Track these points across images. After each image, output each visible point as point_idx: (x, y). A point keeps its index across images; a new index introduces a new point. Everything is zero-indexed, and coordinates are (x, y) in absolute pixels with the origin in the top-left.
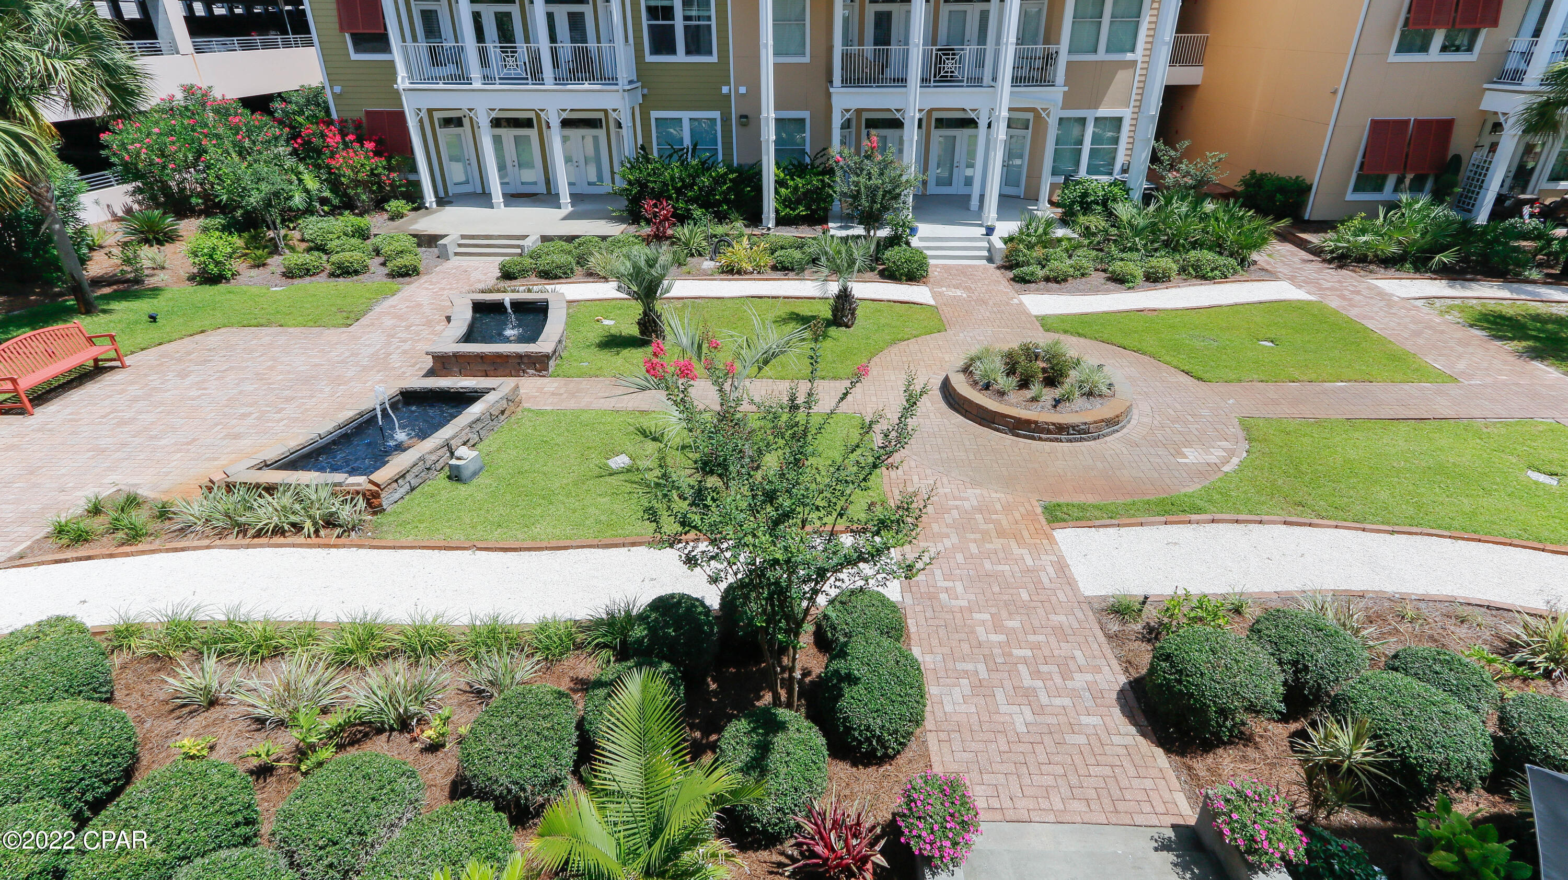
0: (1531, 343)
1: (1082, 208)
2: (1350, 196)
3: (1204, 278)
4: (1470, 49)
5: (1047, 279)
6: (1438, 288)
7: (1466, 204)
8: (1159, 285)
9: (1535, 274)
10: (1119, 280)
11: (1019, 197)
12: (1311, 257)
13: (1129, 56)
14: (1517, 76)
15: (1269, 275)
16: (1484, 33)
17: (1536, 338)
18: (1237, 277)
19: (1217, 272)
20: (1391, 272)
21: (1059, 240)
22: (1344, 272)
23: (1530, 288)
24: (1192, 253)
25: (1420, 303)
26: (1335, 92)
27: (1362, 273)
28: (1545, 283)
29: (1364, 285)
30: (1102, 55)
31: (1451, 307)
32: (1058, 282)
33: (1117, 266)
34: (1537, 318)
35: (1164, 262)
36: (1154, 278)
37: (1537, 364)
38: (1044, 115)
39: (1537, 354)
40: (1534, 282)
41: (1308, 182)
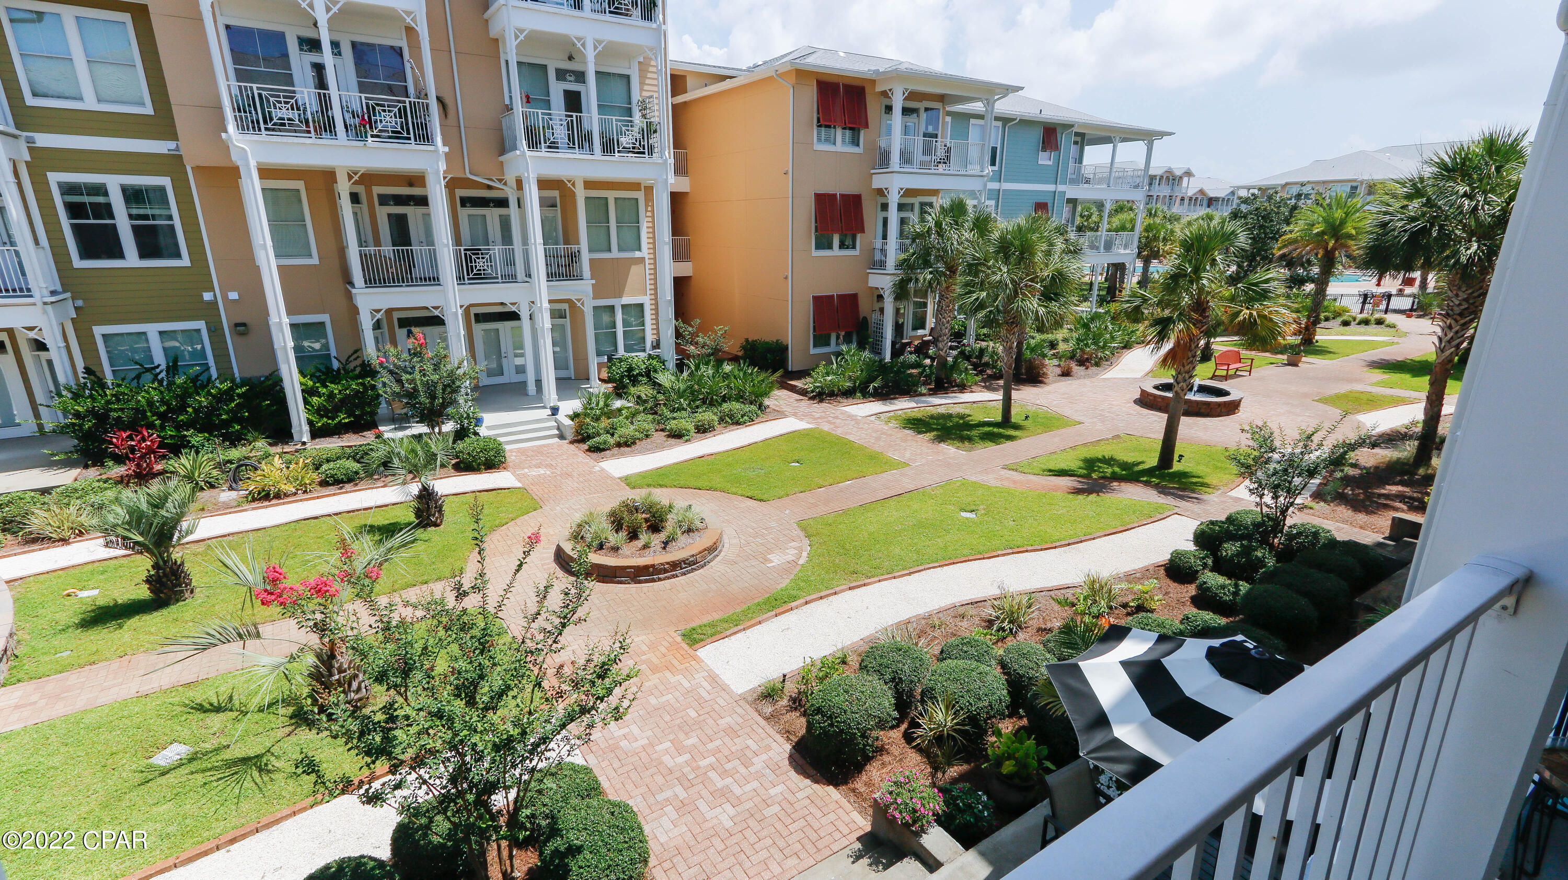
0: (935, 433)
1: (631, 380)
2: (813, 351)
3: (738, 423)
4: (854, 247)
5: (619, 445)
7: (877, 349)
8: (708, 435)
9: (923, 390)
10: (677, 435)
12: (803, 397)
13: (637, 254)
14: (882, 264)
15: (780, 414)
16: (859, 236)
17: (937, 430)
18: (760, 419)
19: (746, 418)
20: (853, 400)
21: (620, 410)
22: (825, 405)
23: (923, 398)
24: (725, 405)
25: (873, 418)
26: (786, 278)
27: (835, 404)
28: (930, 395)
29: (839, 412)
30: (615, 253)
31: (890, 418)
32: (628, 446)
33: (673, 424)
34: (932, 417)
35: (706, 415)
36: (703, 430)
37: (942, 445)
38: (579, 304)
39: (941, 439)
40: (924, 395)
41: (785, 343)
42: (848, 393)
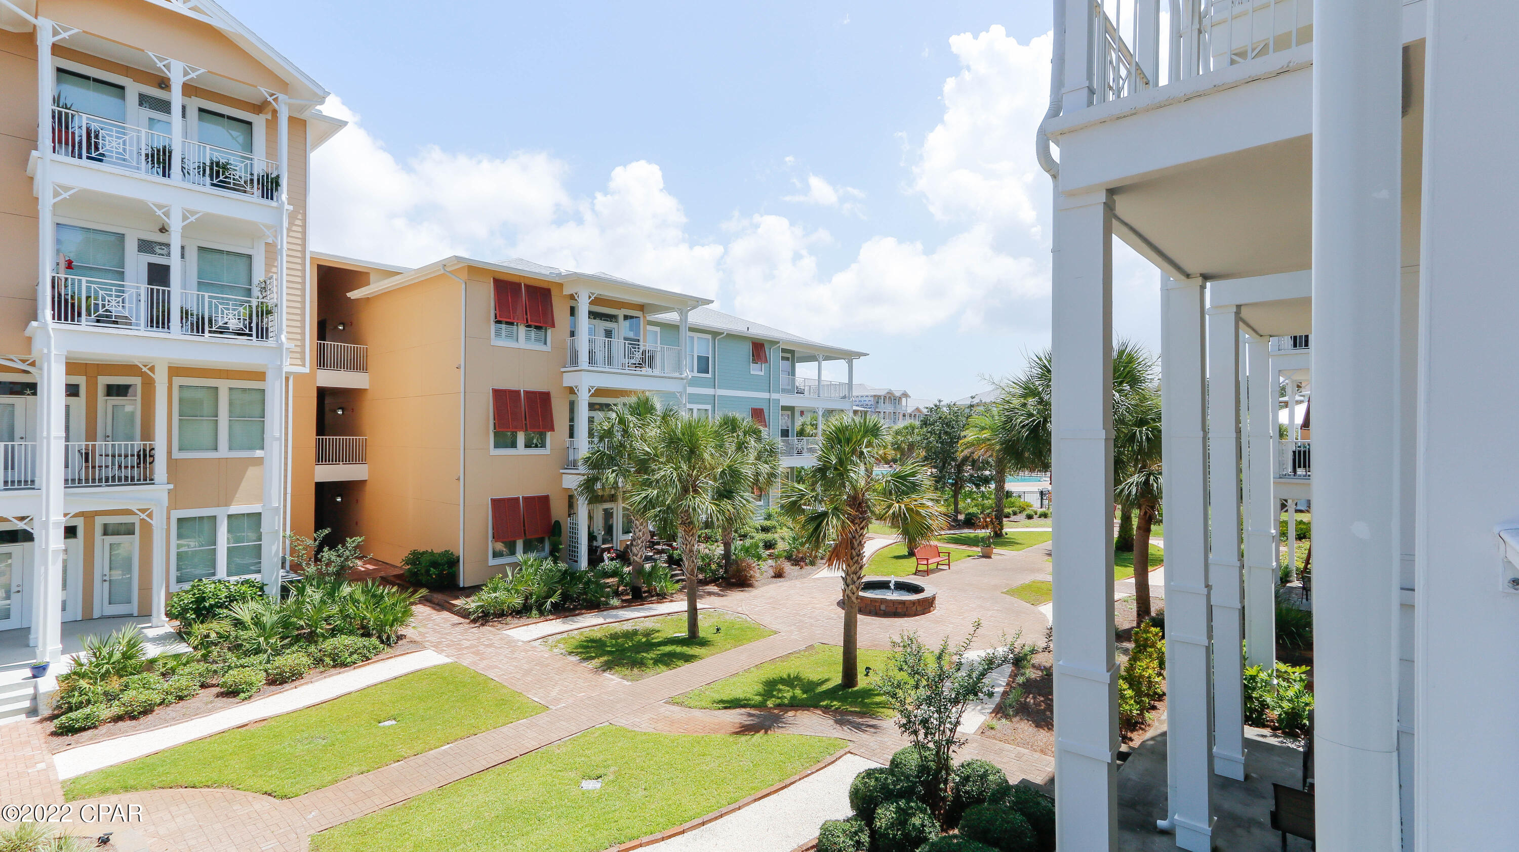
0: (606, 658)
1: (198, 617)
2: (489, 563)
3: (344, 665)
5: (116, 719)
6: (554, 626)
7: (573, 556)
8: (286, 686)
9: (616, 602)
10: (232, 693)
11: (131, 616)
12: (462, 620)
13: (257, 454)
15: (417, 645)
17: (610, 653)
18: (381, 656)
19: (355, 656)
20: (524, 620)
21: (152, 662)
22: (486, 628)
23: (612, 612)
24: (332, 641)
25: (537, 643)
27: (500, 626)
28: (621, 607)
29: (498, 637)
31: (558, 642)
32: (134, 718)
33: (232, 677)
34: (613, 636)
35: (293, 658)
36: (278, 680)
37: (606, 674)
39: (608, 666)
40: (616, 608)
42: (522, 611)
